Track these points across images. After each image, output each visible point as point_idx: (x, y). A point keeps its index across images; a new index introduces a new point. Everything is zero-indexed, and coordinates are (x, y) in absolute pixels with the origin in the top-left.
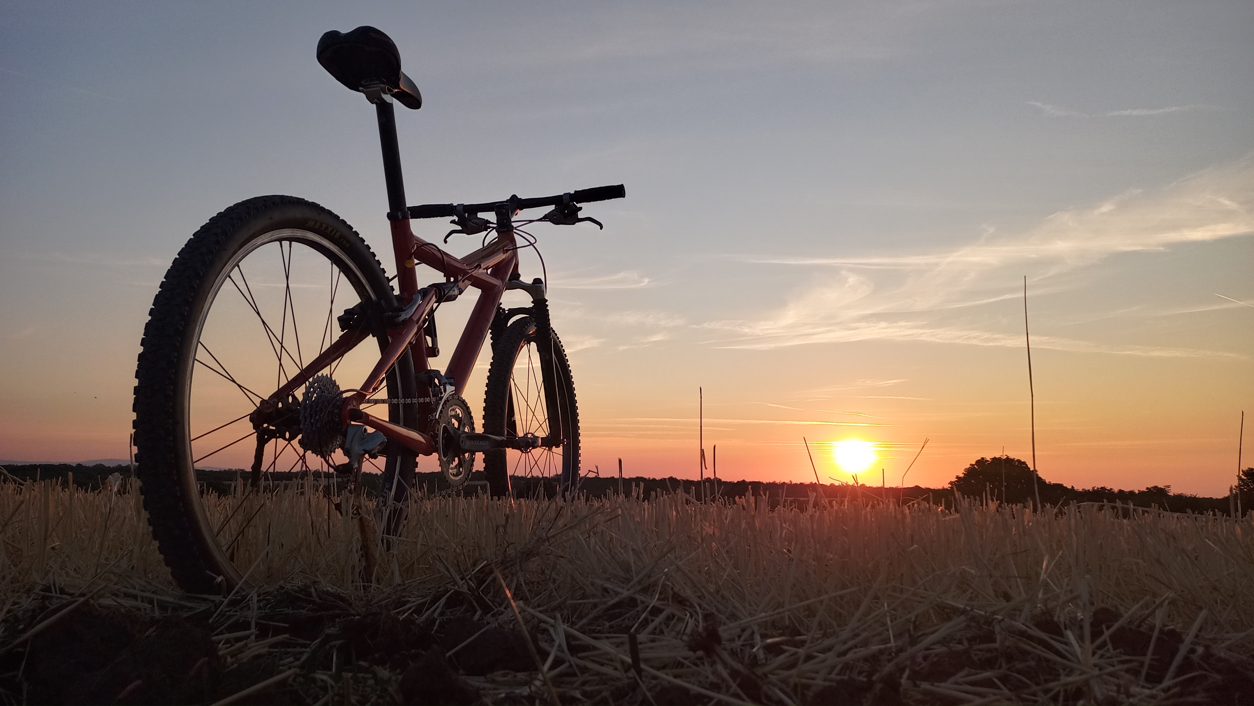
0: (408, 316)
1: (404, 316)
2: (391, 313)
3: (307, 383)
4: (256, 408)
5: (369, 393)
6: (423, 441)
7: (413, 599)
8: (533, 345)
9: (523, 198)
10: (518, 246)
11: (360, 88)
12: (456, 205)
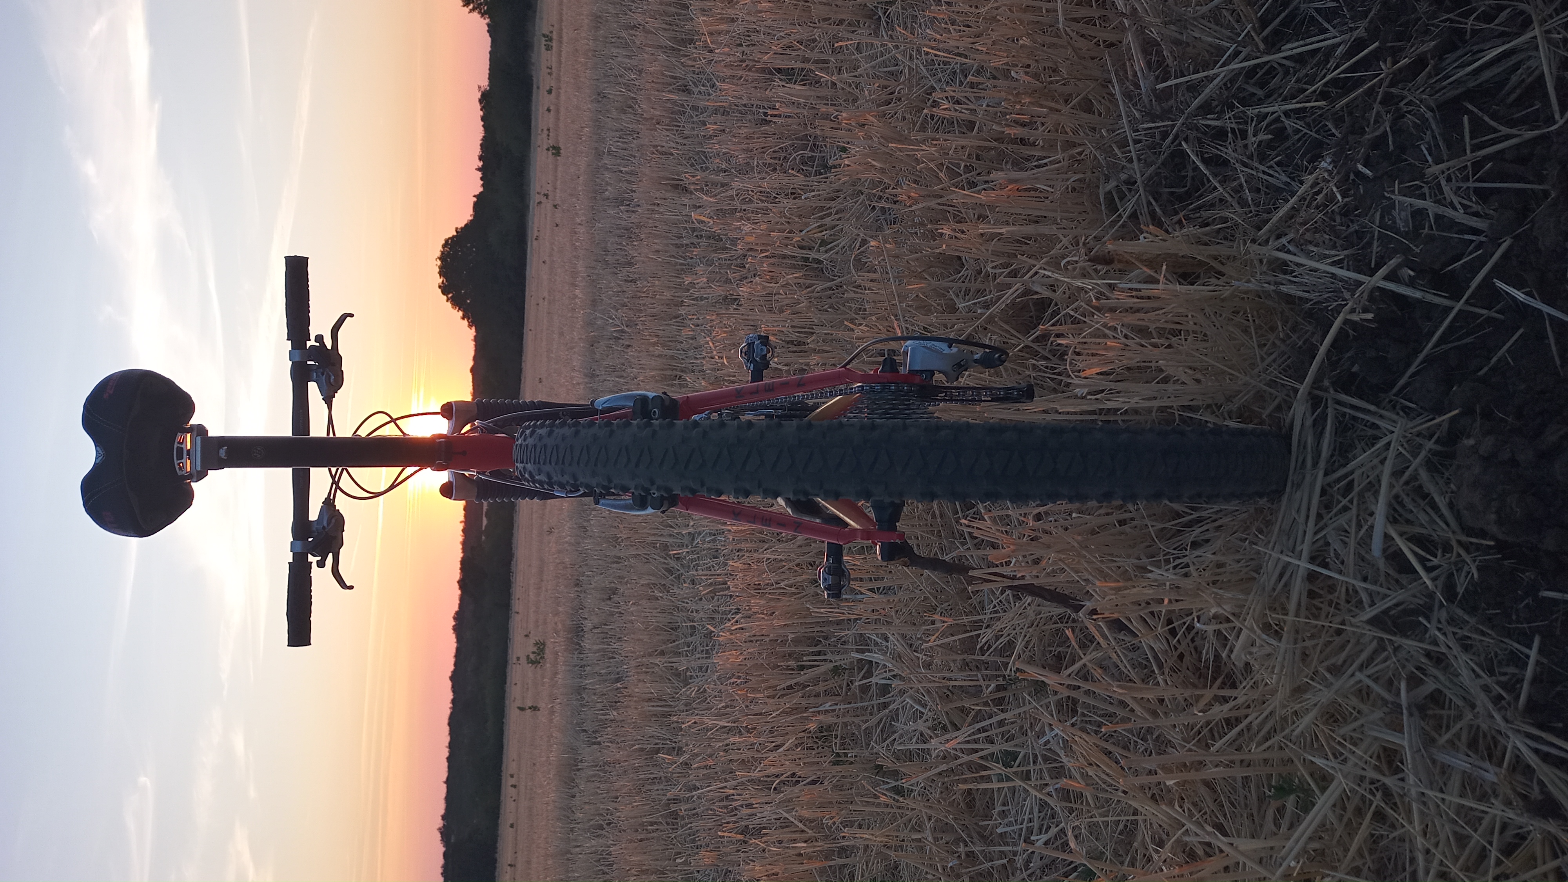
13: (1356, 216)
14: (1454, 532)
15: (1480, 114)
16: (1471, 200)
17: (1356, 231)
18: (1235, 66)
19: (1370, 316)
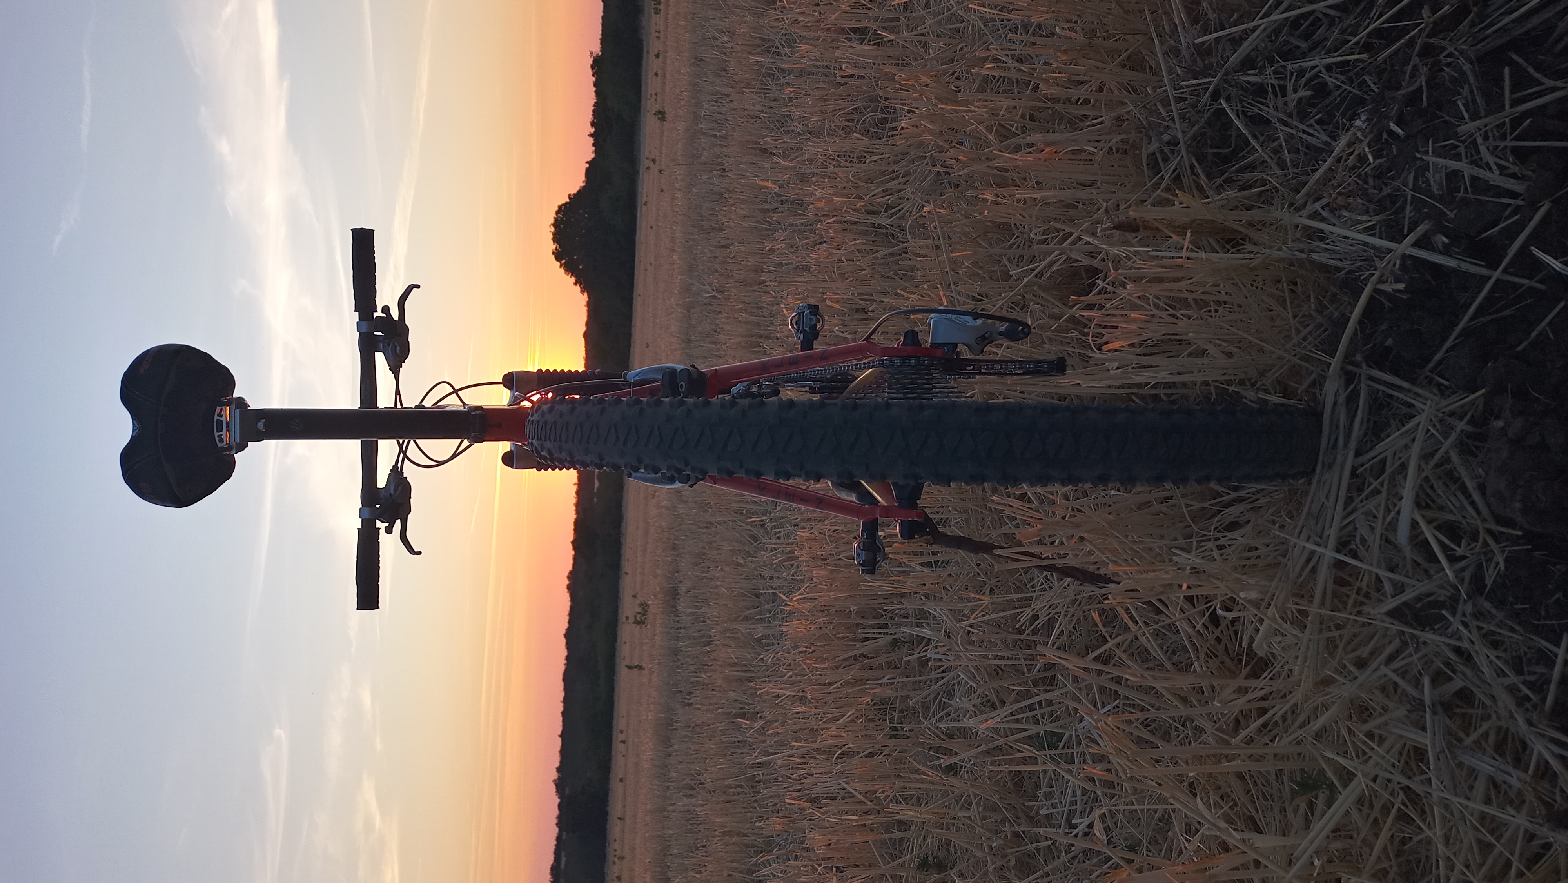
13: (1389, 178)
14: (1484, 520)
15: (1525, 65)
16: (1509, 161)
17: (1389, 195)
18: (1275, 17)
19: (1401, 286)
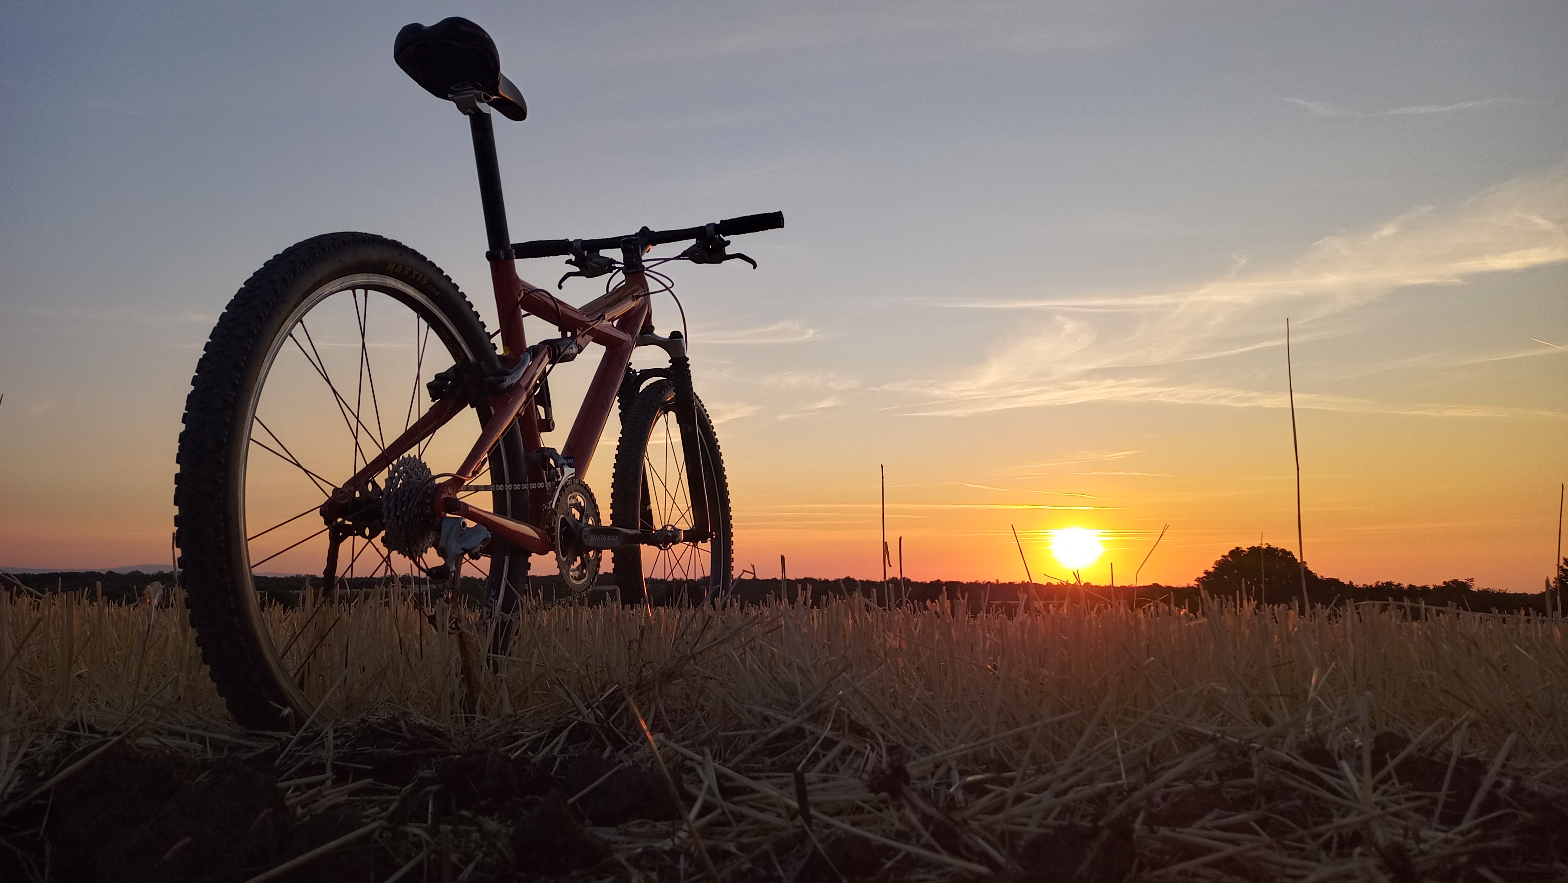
0: (515, 381)
1: (509, 381)
2: (493, 377)
3: (391, 466)
4: (328, 498)
5: (468, 478)
6: (537, 536)
7: (527, 733)
8: (672, 415)
9: (656, 231)
10: (650, 291)
11: (450, 96)
12: (572, 240)
